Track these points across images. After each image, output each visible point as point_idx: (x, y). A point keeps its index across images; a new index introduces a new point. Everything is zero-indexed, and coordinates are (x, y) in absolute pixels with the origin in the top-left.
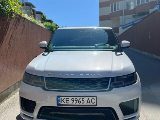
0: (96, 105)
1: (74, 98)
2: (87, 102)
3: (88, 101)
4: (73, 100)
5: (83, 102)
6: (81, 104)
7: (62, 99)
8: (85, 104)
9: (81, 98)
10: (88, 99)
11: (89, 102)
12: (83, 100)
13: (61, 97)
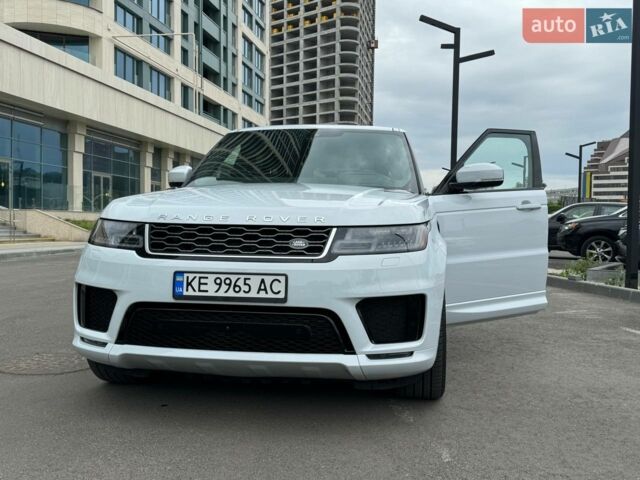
0: (285, 300)
1: (223, 277)
2: (260, 289)
3: (263, 287)
4: (218, 281)
5: (246, 288)
6: (242, 295)
7: (190, 281)
8: (253, 294)
9: (243, 277)
10: (263, 281)
11: (265, 289)
12: (247, 282)
13: (186, 275)
